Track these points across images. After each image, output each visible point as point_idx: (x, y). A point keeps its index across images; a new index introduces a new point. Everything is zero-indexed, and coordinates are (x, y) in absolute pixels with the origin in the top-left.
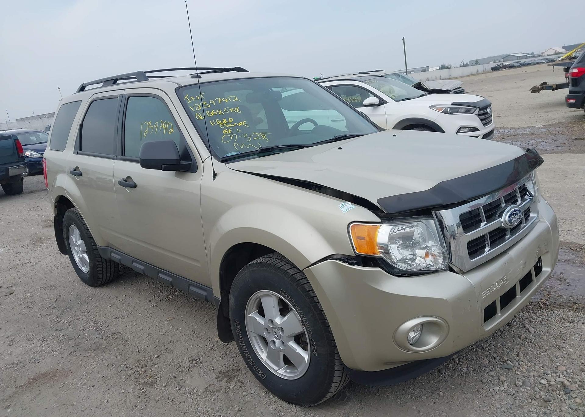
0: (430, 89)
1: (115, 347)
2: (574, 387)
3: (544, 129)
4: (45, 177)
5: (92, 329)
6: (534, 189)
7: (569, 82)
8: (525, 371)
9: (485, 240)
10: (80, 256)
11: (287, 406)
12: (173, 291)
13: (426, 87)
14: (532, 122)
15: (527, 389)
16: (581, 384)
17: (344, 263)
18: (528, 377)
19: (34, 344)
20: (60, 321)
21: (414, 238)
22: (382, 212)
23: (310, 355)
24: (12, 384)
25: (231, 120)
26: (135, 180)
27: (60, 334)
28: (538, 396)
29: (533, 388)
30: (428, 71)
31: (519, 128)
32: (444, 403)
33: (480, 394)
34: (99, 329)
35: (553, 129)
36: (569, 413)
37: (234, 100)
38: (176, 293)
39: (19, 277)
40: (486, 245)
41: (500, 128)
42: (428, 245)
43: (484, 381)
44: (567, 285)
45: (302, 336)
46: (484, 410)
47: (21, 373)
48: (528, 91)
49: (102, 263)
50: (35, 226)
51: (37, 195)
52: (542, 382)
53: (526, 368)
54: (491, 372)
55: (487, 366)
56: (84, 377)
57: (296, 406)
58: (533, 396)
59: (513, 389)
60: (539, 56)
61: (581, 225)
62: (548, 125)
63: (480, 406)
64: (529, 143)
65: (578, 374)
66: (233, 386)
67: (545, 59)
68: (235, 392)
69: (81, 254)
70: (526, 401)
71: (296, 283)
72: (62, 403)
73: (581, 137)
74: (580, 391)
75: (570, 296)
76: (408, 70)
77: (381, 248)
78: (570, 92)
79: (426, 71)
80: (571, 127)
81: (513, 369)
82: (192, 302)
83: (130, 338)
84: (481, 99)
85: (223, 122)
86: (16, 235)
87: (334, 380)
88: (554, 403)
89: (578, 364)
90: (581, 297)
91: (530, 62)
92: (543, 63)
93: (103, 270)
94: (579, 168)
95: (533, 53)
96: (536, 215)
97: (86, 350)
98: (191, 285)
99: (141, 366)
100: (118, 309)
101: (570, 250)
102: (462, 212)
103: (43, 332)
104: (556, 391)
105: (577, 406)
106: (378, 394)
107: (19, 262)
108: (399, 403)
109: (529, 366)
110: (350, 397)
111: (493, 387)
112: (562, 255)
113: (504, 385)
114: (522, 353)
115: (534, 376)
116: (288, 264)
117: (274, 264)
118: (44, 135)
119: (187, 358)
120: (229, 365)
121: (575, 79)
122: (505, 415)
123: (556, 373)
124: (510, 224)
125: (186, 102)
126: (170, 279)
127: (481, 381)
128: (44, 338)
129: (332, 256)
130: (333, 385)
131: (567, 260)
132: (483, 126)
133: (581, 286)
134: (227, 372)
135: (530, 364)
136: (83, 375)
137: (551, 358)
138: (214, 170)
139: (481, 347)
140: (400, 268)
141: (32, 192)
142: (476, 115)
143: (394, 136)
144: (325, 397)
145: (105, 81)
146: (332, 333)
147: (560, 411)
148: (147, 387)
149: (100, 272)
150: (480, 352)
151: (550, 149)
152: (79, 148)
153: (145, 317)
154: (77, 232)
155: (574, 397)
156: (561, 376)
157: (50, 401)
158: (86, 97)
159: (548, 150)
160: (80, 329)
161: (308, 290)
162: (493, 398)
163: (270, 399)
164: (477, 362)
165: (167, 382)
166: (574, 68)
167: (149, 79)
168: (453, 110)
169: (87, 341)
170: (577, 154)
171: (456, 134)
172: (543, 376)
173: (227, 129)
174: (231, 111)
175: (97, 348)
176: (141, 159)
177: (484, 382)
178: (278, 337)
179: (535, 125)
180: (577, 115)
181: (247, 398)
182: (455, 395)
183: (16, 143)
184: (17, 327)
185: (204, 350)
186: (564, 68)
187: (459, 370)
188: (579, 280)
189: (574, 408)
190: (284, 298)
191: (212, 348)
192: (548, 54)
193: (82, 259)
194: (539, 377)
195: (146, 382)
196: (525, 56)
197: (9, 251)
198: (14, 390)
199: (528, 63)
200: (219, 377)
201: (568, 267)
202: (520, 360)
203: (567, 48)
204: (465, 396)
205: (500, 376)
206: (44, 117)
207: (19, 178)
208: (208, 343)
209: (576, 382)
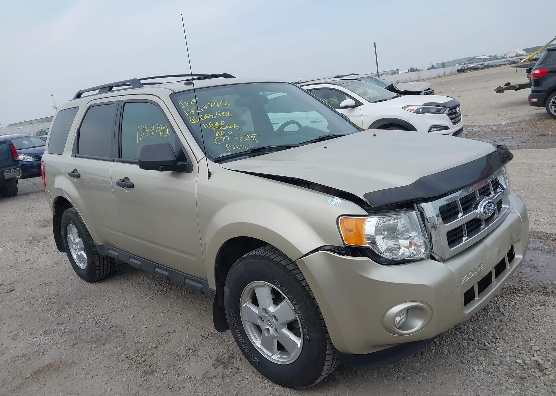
0: (402, 91)
1: (115, 339)
2: (547, 365)
3: (509, 126)
4: (44, 179)
5: (91, 322)
6: (505, 182)
7: (531, 82)
8: (502, 352)
9: (462, 230)
10: (78, 253)
11: (281, 389)
12: (167, 285)
13: (398, 89)
14: (498, 121)
15: (504, 368)
16: (554, 362)
17: (334, 253)
18: (504, 357)
19: (36, 337)
20: (61, 316)
21: (398, 229)
22: (368, 206)
23: (302, 340)
24: (18, 376)
25: (223, 123)
26: (132, 180)
27: (62, 328)
28: (514, 374)
29: (509, 366)
30: (399, 73)
31: (486, 126)
32: (428, 383)
33: (461, 373)
34: (98, 322)
35: (517, 126)
36: (544, 389)
37: (225, 105)
38: (170, 287)
39: (18, 275)
40: (463, 234)
41: (468, 126)
42: (411, 235)
43: (464, 361)
44: (537, 271)
45: (295, 324)
46: (465, 388)
47: (26, 366)
48: (493, 91)
49: (99, 259)
50: (31, 226)
51: (31, 197)
52: (518, 361)
53: (503, 349)
54: (470, 353)
55: (466, 348)
56: (87, 368)
57: (290, 389)
58: (510, 374)
59: (491, 368)
60: (502, 58)
61: (547, 215)
62: (513, 122)
63: (462, 384)
64: (496, 140)
65: (551, 353)
66: (229, 372)
67: (507, 61)
68: (232, 378)
69: (79, 251)
70: (504, 379)
71: (289, 273)
72: (67, 392)
73: (544, 134)
74: (553, 369)
75: (540, 281)
76: (379, 73)
77: (369, 239)
78: (533, 92)
79: (396, 74)
80: (534, 124)
81: (491, 349)
82: (186, 295)
83: (128, 330)
84: (450, 99)
85: (215, 125)
86: (13, 235)
87: (326, 363)
88: (530, 380)
89: (550, 344)
90: (550, 282)
91: (494, 64)
92: (505, 64)
93: (100, 266)
94: (543, 162)
95: (496, 55)
96: (507, 206)
97: (87, 342)
98: (186, 278)
99: (141, 355)
100: (116, 303)
101: (538, 239)
102: (441, 205)
103: (45, 326)
104: (531, 369)
105: (551, 382)
106: (365, 376)
107: (18, 261)
108: (386, 383)
109: (505, 347)
110: (340, 379)
111: (473, 367)
112: (530, 243)
113: (483, 365)
114: (498, 334)
115: (510, 356)
116: (280, 256)
117: (267, 256)
118: (36, 139)
119: (184, 347)
120: (224, 352)
121: (537, 79)
122: (485, 392)
123: (530, 353)
124: (485, 215)
125: (180, 107)
126: (166, 273)
127: (462, 362)
128: (46, 332)
129: (324, 247)
130: (325, 368)
131: (535, 248)
132: (453, 124)
133: (550, 271)
134: (223, 359)
135: (506, 345)
136: (86, 365)
137: (525, 339)
138: (208, 170)
139: (460, 331)
140: (387, 257)
141: (26, 194)
142: (447, 114)
143: (374, 135)
144: (318, 380)
145: (101, 88)
146: (324, 320)
147: (535, 388)
148: (148, 375)
149: (97, 268)
150: (459, 335)
151: (515, 145)
152: (77, 152)
153: (142, 310)
154: (75, 230)
155: (548, 374)
156: (535, 355)
157: (56, 390)
158: (83, 104)
159: (513, 146)
160: (80, 322)
161: (300, 280)
162: (473, 377)
163: (265, 384)
164: (457, 344)
165: (166, 370)
166: (535, 69)
167: (143, 85)
168: (424, 111)
169: (87, 334)
170: (541, 150)
171: (428, 132)
172: (518, 356)
173: (219, 132)
174: (223, 115)
175: (97, 340)
176: (139, 161)
177: (464, 363)
178: (272, 325)
179: (500, 123)
180: (539, 113)
181: (243, 383)
182: (437, 375)
183: (10, 148)
184: (20, 322)
185: (200, 340)
186: (527, 70)
187: (441, 352)
188: (548, 266)
189: (549, 384)
190: (277, 288)
191: (208, 338)
192: (510, 56)
193: (80, 257)
194: (515, 357)
195: (147, 371)
196: (489, 58)
197: (7, 250)
198: (20, 381)
199: (492, 65)
200: (215, 364)
201: (537, 255)
202: (496, 342)
203: (528, 50)
204: (446, 376)
205: (478, 357)
206: (34, 122)
207: (14, 181)
208: (203, 333)
209: (549, 360)
